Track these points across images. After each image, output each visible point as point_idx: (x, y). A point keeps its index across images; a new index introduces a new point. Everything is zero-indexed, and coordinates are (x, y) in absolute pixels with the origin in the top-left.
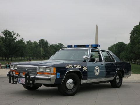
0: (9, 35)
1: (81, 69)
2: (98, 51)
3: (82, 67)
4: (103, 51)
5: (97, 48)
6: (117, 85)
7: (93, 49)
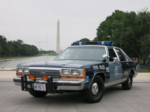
2: (112, 49)
3: (105, 68)
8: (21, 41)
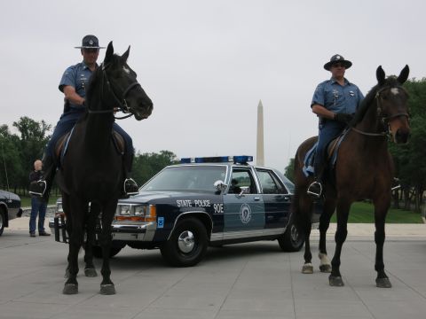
0: (31, 130)
1: (210, 209)
2: (249, 171)
3: (212, 205)
4: (259, 170)
5: (247, 164)
6: (294, 245)
7: (238, 165)
8: (172, 153)
